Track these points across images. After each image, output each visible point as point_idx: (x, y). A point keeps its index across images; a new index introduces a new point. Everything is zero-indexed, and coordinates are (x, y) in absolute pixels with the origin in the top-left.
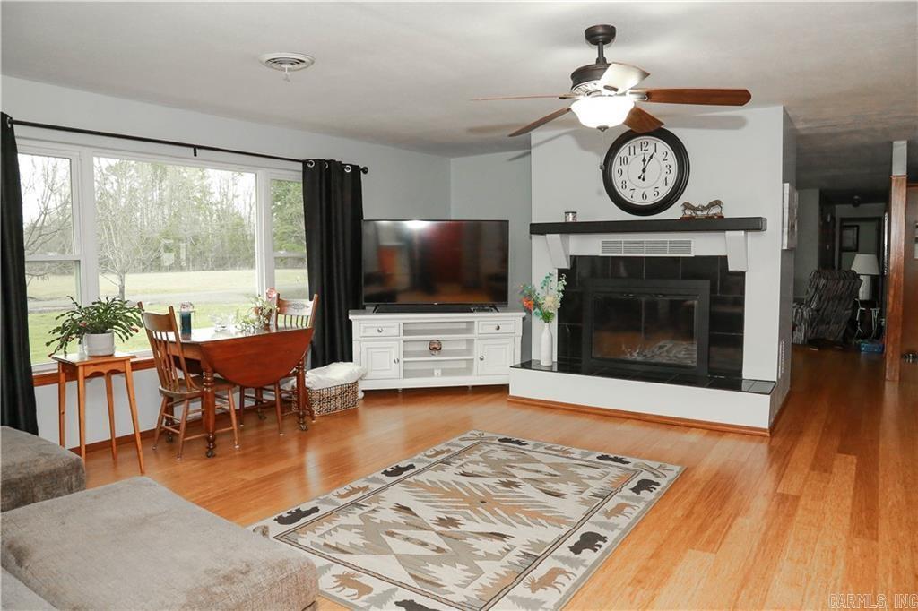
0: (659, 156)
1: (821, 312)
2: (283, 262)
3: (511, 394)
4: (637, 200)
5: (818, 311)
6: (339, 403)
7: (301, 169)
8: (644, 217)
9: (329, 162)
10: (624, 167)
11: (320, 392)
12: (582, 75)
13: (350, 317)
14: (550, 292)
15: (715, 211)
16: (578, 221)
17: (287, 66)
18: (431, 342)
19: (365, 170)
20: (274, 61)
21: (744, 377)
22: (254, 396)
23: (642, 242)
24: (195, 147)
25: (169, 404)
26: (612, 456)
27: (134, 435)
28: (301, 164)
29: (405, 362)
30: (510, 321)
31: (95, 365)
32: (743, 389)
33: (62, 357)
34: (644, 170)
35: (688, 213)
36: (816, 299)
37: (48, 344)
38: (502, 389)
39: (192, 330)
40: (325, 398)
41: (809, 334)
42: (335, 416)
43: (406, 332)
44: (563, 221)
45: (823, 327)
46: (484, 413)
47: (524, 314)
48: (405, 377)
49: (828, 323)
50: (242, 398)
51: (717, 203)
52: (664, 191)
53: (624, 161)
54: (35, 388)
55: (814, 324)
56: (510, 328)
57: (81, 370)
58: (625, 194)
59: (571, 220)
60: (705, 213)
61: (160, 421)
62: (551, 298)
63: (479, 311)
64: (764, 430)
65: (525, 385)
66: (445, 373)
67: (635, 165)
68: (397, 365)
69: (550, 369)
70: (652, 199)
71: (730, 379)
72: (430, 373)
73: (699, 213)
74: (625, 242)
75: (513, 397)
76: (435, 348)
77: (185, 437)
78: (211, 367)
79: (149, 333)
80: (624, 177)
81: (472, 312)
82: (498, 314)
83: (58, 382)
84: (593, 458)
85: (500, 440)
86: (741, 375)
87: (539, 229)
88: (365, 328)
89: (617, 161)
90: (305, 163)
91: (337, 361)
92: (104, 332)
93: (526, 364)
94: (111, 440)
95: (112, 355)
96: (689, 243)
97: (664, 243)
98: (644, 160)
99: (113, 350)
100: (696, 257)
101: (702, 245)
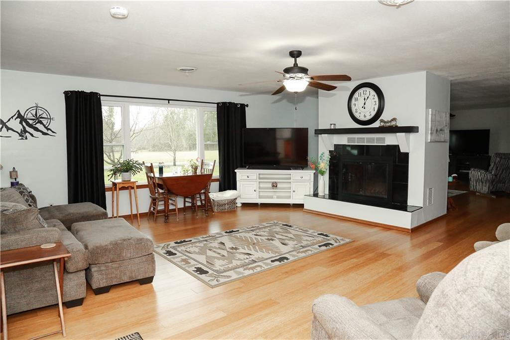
0: (371, 97)
1: (498, 176)
2: (207, 147)
3: (305, 208)
4: (362, 118)
5: (496, 176)
6: (227, 207)
7: (216, 106)
8: (365, 126)
9: (228, 103)
10: (356, 102)
11: (218, 202)
12: (287, 71)
13: (235, 171)
14: (324, 161)
15: (393, 123)
16: (336, 128)
17: (187, 71)
18: (273, 183)
19: (247, 106)
20: (182, 70)
21: (408, 204)
22: (190, 201)
23: (364, 138)
24: (169, 100)
25: (154, 202)
26: (325, 234)
27: (137, 214)
28: (216, 105)
29: (259, 191)
30: (308, 174)
31: (123, 184)
32: (408, 210)
33: (113, 181)
34: (365, 104)
35: (382, 124)
36: (495, 168)
37: (108, 176)
38: (301, 206)
39: (164, 173)
40: (221, 204)
41: (491, 188)
42: (224, 212)
43: (260, 178)
44: (329, 128)
45: (500, 185)
46: (294, 216)
47: (314, 171)
48: (259, 198)
49: (504, 183)
50: (185, 202)
51: (394, 119)
52: (373, 113)
53: (356, 100)
54: (106, 193)
55: (494, 183)
56: (308, 178)
57: (118, 185)
58: (357, 115)
59: (333, 128)
60: (389, 124)
61: (150, 208)
62: (324, 165)
63: (294, 169)
64: (408, 229)
65: (312, 204)
66: (278, 197)
67: (361, 102)
68: (256, 192)
69: (324, 197)
70: (368, 118)
71: (402, 205)
72: (272, 197)
73: (387, 124)
74: (357, 138)
75: (306, 209)
76: (274, 185)
77: (157, 214)
78: (167, 187)
79: (147, 174)
80: (356, 107)
81: (291, 170)
82: (303, 171)
83: (112, 191)
84: (316, 234)
85: (283, 225)
86: (407, 203)
87: (319, 132)
88: (242, 175)
89: (353, 99)
90: (218, 104)
91: (230, 189)
92: (128, 172)
93: (316, 195)
94: (131, 215)
95: (130, 181)
96: (384, 139)
97: (373, 139)
98: (365, 99)
99: (130, 178)
100: (388, 146)
101: (390, 140)
